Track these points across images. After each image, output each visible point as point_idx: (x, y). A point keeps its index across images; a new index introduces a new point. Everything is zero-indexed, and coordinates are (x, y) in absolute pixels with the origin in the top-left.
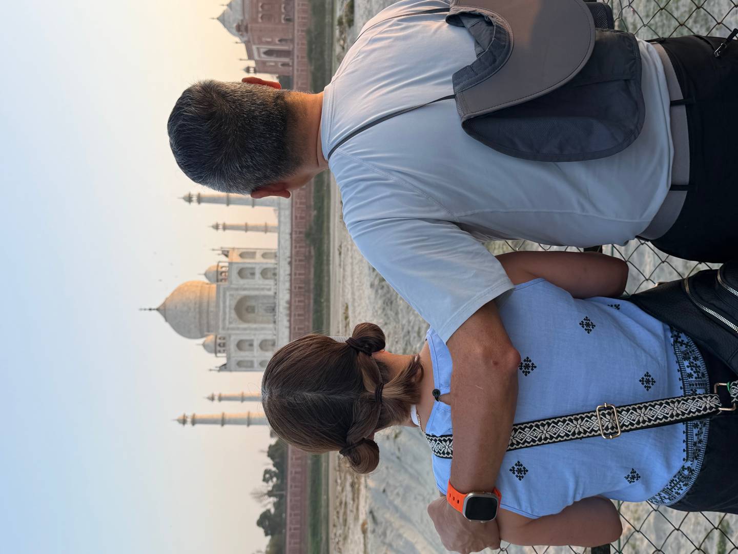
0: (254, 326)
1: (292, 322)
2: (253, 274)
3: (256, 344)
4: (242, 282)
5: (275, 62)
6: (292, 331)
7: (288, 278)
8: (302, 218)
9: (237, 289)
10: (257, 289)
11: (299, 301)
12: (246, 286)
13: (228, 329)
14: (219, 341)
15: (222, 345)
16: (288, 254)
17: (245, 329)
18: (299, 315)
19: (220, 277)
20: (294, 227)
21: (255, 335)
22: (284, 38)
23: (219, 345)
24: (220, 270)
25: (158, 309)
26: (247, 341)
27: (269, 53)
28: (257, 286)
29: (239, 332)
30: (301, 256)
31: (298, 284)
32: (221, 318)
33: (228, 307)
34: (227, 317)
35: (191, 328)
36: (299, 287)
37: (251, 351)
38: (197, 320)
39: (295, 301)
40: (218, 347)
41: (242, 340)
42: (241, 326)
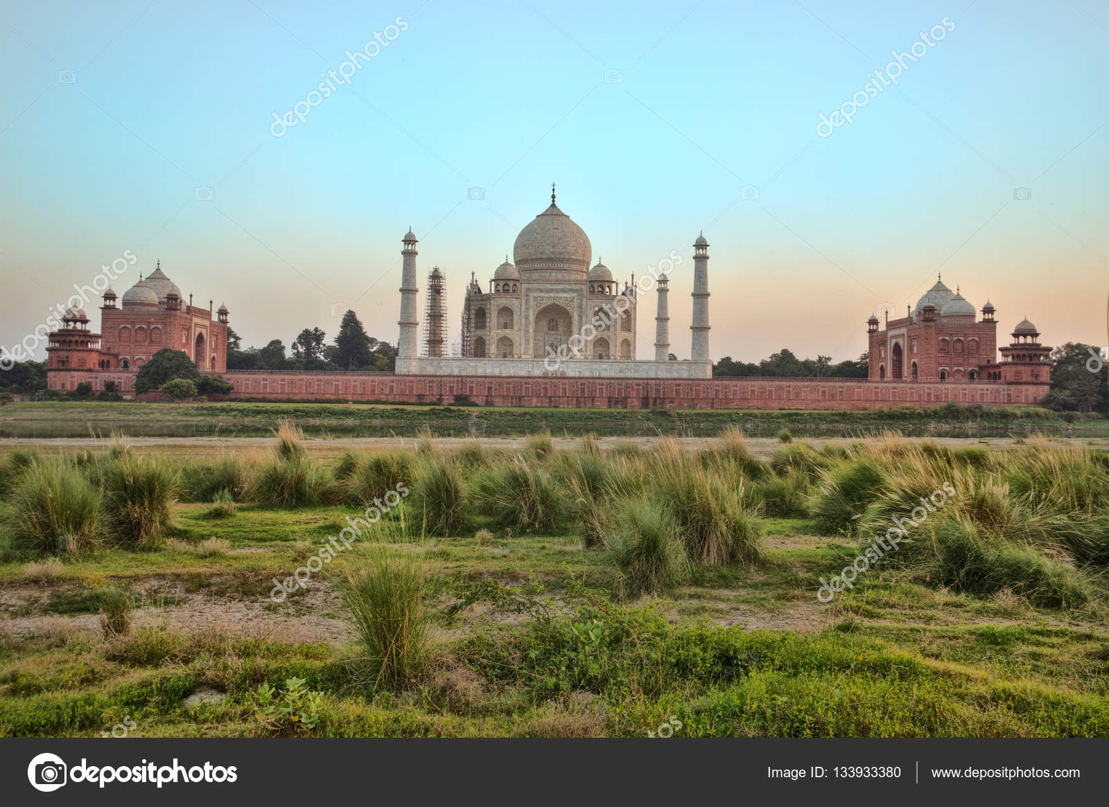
0: (531, 330)
1: (535, 380)
3: (508, 332)
5: (886, 357)
6: (524, 381)
7: (596, 374)
8: (678, 393)
9: (580, 307)
11: (564, 389)
12: (584, 318)
13: (527, 295)
14: (511, 284)
15: (506, 288)
16: (629, 375)
17: (527, 317)
18: (546, 389)
19: (596, 285)
20: (666, 382)
21: (519, 330)
22: (919, 370)
23: (506, 285)
24: (607, 285)
25: (553, 205)
26: (512, 320)
27: (897, 350)
29: (523, 309)
30: (625, 391)
31: (588, 387)
32: (541, 286)
33: (557, 295)
34: (543, 295)
35: (528, 248)
36: (584, 389)
37: (498, 325)
38: (539, 256)
39: (565, 384)
40: (504, 283)
41: (513, 313)
42: (531, 313)
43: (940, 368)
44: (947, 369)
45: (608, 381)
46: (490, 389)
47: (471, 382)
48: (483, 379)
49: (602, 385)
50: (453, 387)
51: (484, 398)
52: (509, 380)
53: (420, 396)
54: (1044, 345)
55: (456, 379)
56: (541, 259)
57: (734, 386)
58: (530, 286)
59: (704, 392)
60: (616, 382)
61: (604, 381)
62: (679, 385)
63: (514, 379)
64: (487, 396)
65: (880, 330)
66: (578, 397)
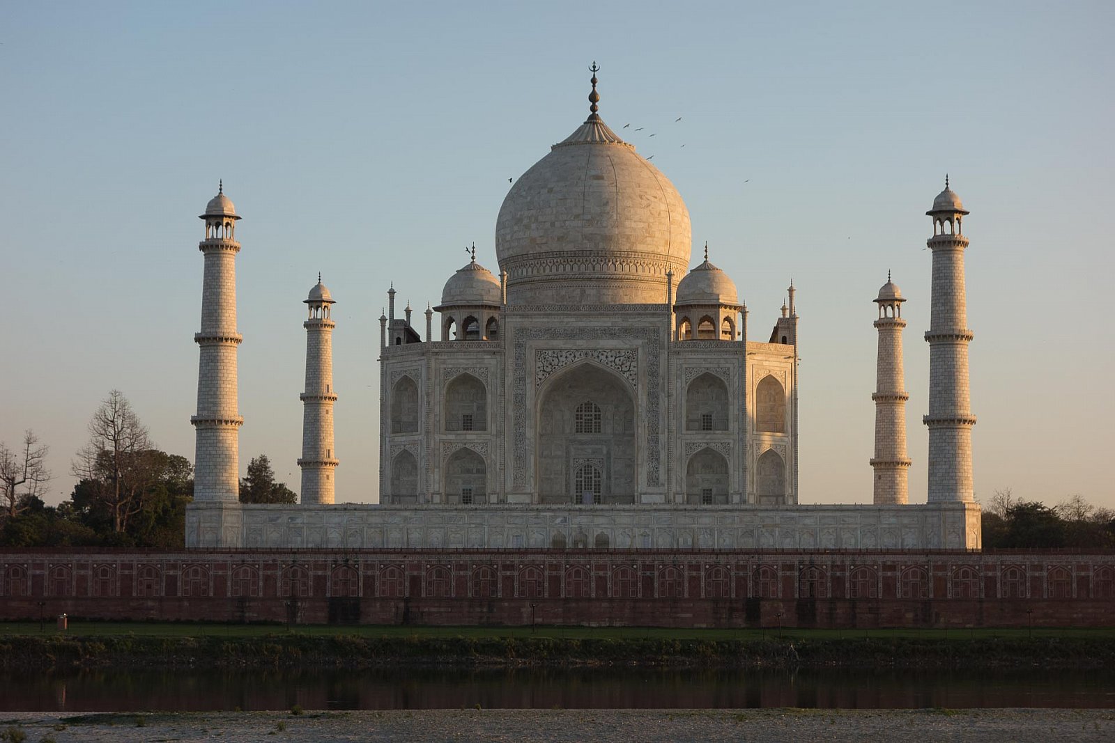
0: (531, 432)
1: (530, 557)
2: (707, 424)
3: (472, 438)
4: (679, 387)
6: (500, 560)
7: (685, 542)
8: (889, 586)
10: (654, 439)
11: (601, 581)
12: (663, 402)
13: (519, 346)
14: (484, 316)
15: (472, 327)
16: (767, 542)
17: (519, 401)
18: (555, 580)
19: (697, 314)
20: (859, 559)
21: (501, 433)
23: (470, 320)
24: (723, 313)
25: (593, 119)
26: (482, 408)
28: (663, 438)
29: (509, 380)
30: (756, 584)
31: (662, 575)
32: (555, 322)
33: (593, 344)
34: (559, 343)
35: (527, 227)
36: (651, 579)
37: (448, 422)
38: (555, 246)
39: (604, 567)
40: (464, 314)
41: (484, 391)
42: (530, 390)
45: (712, 559)
46: (415, 581)
47: (368, 566)
48: (400, 558)
49: (697, 568)
50: (325, 577)
51: (402, 605)
52: (465, 558)
53: (242, 602)
55: (330, 558)
56: (560, 253)
57: (1035, 568)
58: (527, 323)
59: (956, 584)
60: (733, 560)
61: (701, 558)
62: (892, 568)
63: (477, 557)
64: (407, 600)
66: (636, 601)
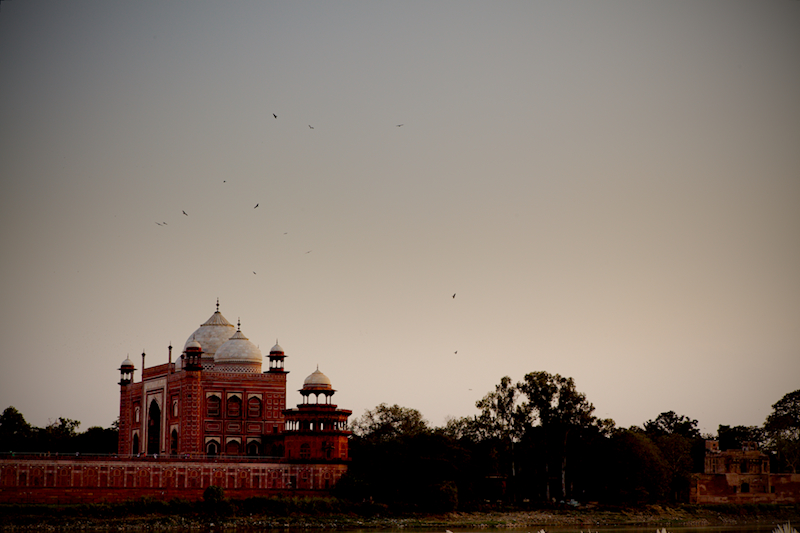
5: (140, 423)
27: (155, 411)
43: (208, 439)
44: (218, 439)
54: (340, 407)
65: (135, 381)
